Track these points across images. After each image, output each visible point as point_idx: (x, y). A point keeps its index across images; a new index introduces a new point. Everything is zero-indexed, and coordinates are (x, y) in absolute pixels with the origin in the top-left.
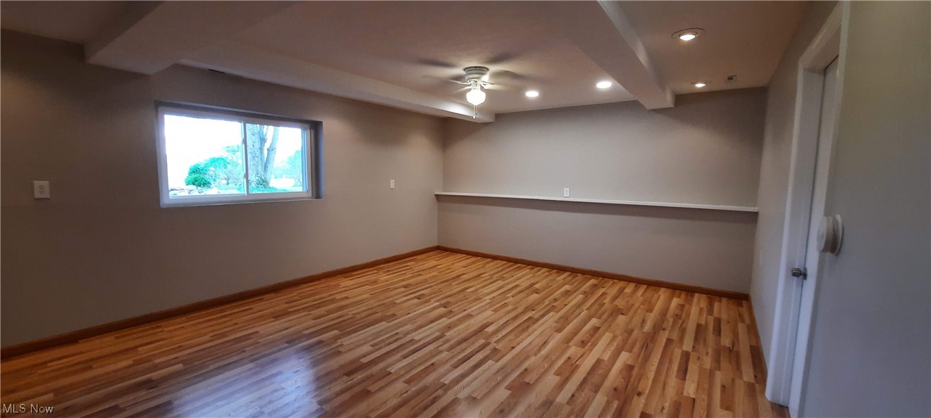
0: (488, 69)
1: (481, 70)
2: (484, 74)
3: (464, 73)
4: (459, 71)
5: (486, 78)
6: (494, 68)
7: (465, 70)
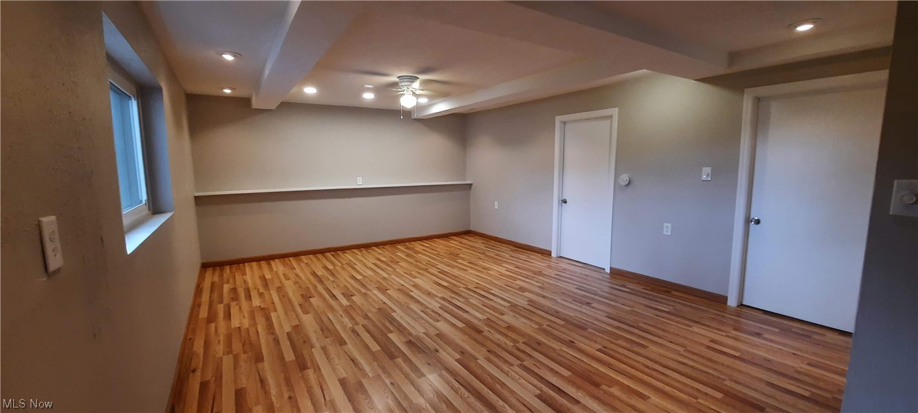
0: (418, 78)
1: (413, 79)
2: (413, 82)
3: (398, 80)
4: (394, 79)
5: (416, 85)
6: (422, 77)
7: (398, 77)
